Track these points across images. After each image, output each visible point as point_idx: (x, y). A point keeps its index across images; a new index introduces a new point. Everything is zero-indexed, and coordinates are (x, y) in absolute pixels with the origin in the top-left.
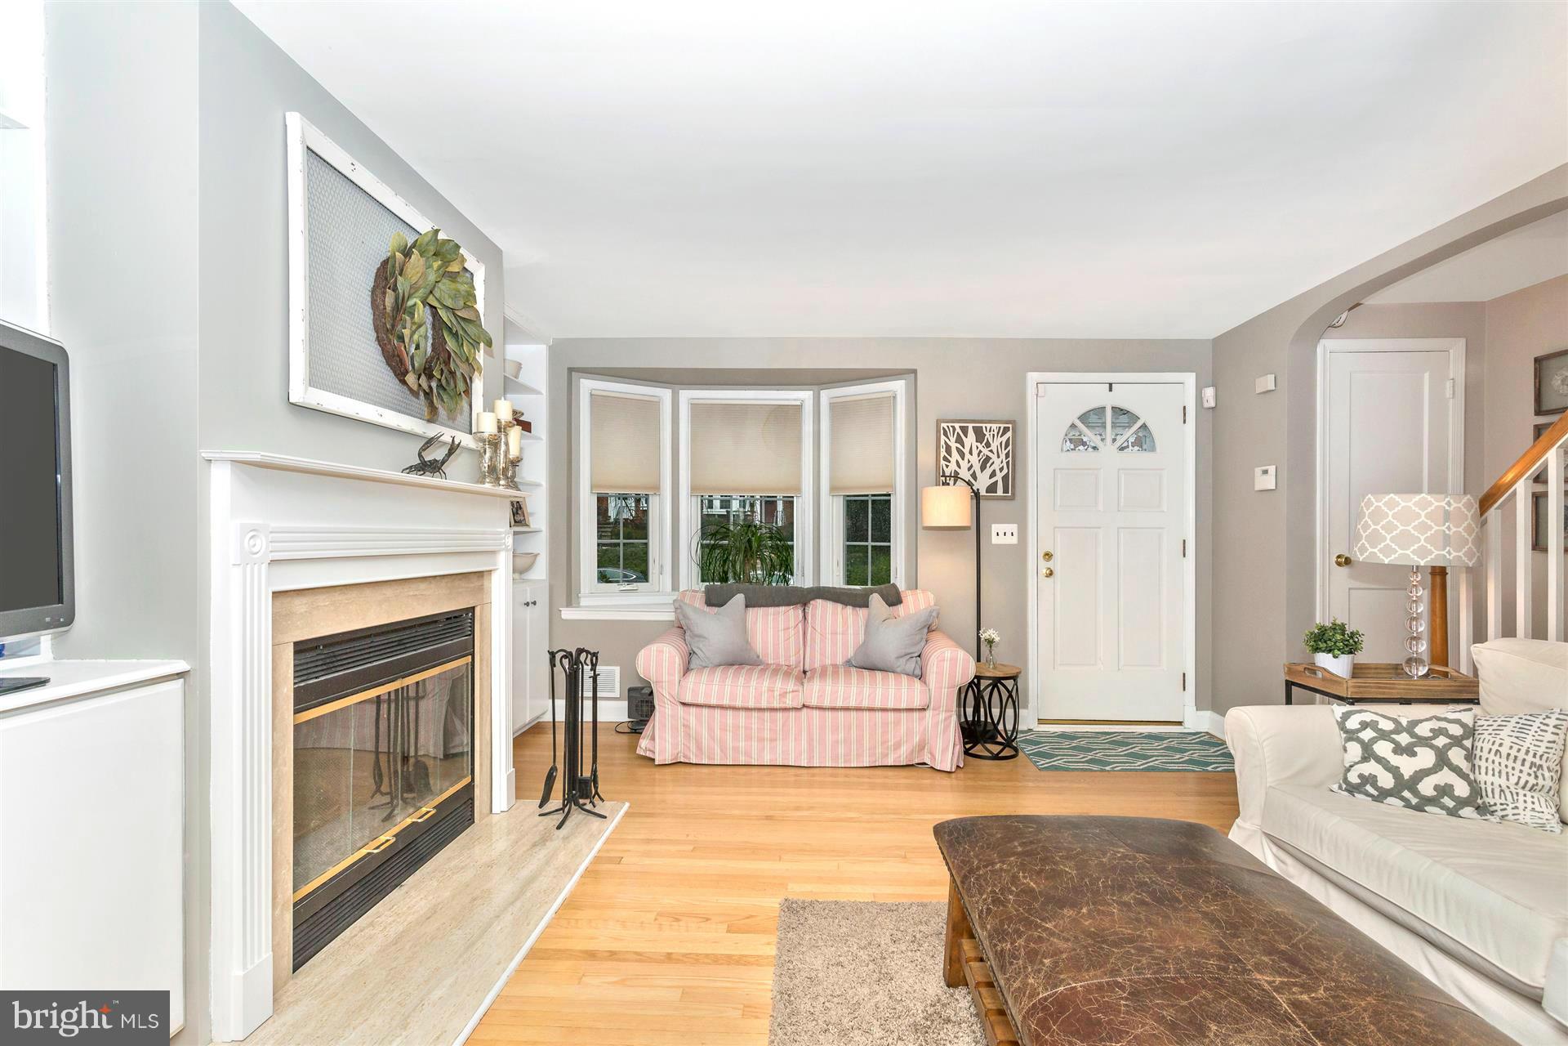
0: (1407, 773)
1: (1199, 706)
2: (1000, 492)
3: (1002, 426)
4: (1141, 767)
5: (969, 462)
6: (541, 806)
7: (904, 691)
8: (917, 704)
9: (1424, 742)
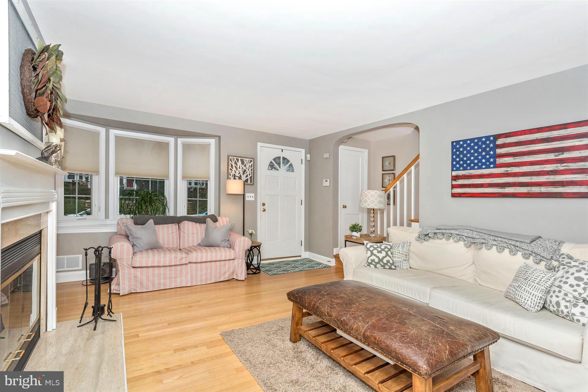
0: (381, 258)
1: (305, 251)
2: (249, 182)
3: (250, 160)
4: (298, 270)
5: (239, 171)
6: (80, 322)
7: (228, 253)
8: (232, 258)
9: (383, 250)
